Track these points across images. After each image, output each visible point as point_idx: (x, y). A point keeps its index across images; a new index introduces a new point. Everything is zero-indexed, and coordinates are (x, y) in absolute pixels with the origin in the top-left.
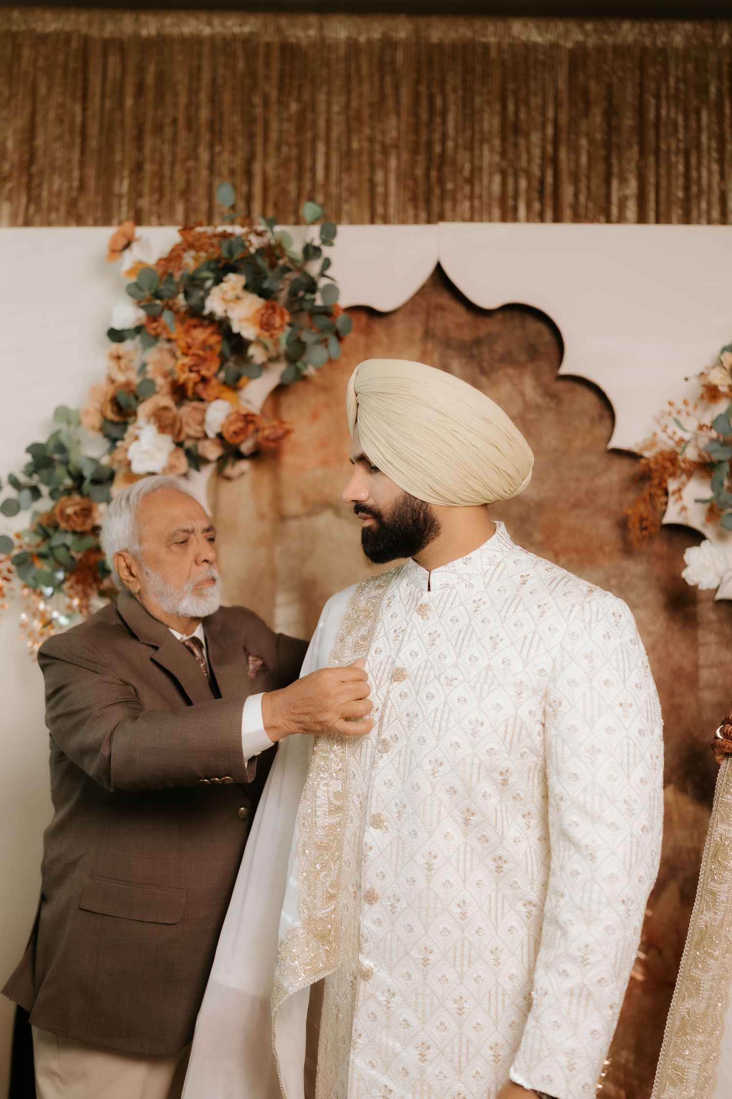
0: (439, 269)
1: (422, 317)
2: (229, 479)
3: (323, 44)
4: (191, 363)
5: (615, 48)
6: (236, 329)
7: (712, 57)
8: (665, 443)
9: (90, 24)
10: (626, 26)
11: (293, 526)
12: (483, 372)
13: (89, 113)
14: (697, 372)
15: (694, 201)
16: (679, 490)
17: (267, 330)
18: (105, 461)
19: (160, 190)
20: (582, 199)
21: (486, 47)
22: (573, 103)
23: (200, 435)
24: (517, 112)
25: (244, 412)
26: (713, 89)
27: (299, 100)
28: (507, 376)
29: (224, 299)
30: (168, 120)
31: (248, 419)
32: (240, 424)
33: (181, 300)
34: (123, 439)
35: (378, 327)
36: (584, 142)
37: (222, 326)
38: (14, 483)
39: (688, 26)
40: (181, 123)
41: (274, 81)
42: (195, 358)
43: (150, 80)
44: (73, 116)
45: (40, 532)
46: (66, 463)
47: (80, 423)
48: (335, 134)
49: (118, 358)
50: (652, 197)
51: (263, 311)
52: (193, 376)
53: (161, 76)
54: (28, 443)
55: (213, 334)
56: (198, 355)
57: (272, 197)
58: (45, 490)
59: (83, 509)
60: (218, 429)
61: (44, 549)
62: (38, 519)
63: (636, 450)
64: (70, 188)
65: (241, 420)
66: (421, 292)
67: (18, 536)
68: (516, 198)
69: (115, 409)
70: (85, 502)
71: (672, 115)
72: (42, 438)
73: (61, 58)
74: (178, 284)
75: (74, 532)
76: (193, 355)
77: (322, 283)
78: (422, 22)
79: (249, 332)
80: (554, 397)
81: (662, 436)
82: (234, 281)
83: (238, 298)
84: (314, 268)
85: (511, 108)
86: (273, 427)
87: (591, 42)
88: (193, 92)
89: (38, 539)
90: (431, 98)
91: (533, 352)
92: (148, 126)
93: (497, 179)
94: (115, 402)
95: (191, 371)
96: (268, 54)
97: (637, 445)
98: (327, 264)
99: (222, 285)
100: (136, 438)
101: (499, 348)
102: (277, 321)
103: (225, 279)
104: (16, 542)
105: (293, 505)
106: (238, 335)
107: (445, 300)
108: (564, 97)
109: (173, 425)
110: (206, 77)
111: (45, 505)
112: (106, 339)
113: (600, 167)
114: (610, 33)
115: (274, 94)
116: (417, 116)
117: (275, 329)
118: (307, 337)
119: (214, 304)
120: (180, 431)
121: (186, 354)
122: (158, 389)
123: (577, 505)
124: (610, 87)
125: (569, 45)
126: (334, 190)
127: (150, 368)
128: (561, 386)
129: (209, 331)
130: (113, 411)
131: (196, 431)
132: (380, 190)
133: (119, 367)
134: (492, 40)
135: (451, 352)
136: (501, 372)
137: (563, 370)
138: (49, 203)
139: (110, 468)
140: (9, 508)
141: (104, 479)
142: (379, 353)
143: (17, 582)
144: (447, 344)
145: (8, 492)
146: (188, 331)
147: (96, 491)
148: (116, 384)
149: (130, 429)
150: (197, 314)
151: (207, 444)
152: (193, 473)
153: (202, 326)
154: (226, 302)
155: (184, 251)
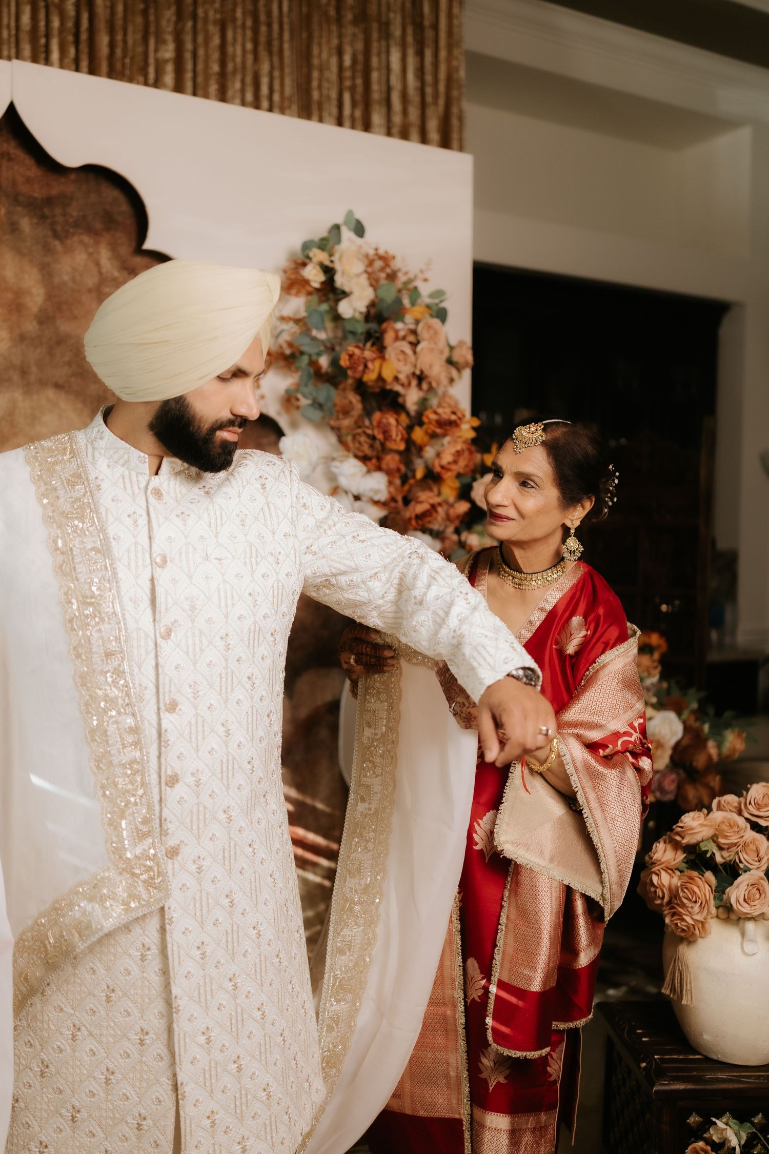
0: (10, 112)
12: (56, 235)
15: (229, 77)
20: (119, 52)
28: (81, 242)
50: (189, 66)
68: (48, 36)
80: (132, 271)
91: (110, 221)
93: (26, 10)
101: (74, 211)
113: (138, 21)
135: (19, 209)
136: (75, 238)
137: (148, 245)
144: (15, 198)
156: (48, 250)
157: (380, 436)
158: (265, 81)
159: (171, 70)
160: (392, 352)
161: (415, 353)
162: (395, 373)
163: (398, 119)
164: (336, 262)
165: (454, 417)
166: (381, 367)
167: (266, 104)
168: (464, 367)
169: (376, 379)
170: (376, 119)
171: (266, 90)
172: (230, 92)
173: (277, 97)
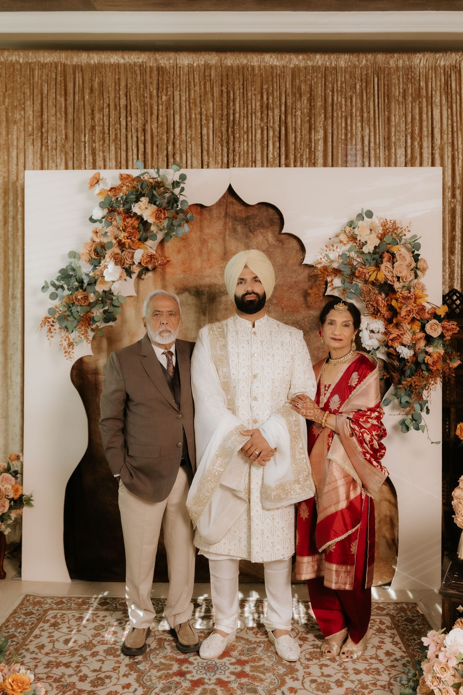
0: (230, 186)
1: (224, 207)
2: (143, 279)
3: (176, 67)
4: (127, 235)
5: (313, 67)
6: (145, 219)
7: (358, 72)
8: (325, 262)
9: (67, 59)
10: (318, 56)
12: (251, 231)
13: (68, 102)
14: (335, 235)
15: (349, 141)
16: (332, 281)
17: (159, 220)
18: (92, 274)
19: (104, 139)
20: (298, 140)
21: (253, 68)
22: (294, 94)
23: (132, 263)
24: (268, 99)
25: (149, 254)
26: (358, 87)
27: (166, 95)
28: (261, 232)
29: (140, 208)
30: (105, 105)
31: (151, 257)
32: (149, 259)
33: (121, 207)
34: (100, 266)
35: (206, 214)
36: (299, 113)
37: (140, 218)
38: (54, 285)
39: (347, 56)
40: (112, 107)
41: (155, 86)
43: (96, 85)
44: (61, 104)
45: (66, 306)
46: (76, 276)
47: (80, 258)
48: (184, 112)
49: (97, 232)
51: (156, 212)
52: (129, 240)
53: (101, 84)
54: (59, 268)
56: (130, 232)
57: (155, 142)
58: (65, 286)
59: (85, 296)
60: (139, 261)
61: (68, 313)
62: (64, 300)
63: (314, 264)
64: (61, 139)
65: (149, 257)
66: (224, 197)
67: (57, 308)
69: (95, 254)
70: (86, 293)
71: (339, 100)
72: (64, 266)
73: (54, 75)
74: (120, 201)
75: (81, 306)
76: (128, 231)
77: (181, 198)
78: (223, 55)
79: (151, 220)
80: (281, 241)
81: (323, 260)
82: (144, 200)
83: (146, 208)
84: (177, 191)
85: (265, 97)
86: (162, 259)
87: (302, 64)
88: (117, 91)
89: (66, 309)
90: (228, 93)
91: (272, 223)
92: (96, 108)
93: (259, 132)
94: (95, 250)
95: (127, 238)
96: (151, 72)
97: (314, 262)
98: (183, 189)
99: (139, 203)
100: (106, 267)
101: (257, 220)
102: (163, 216)
103: (141, 199)
104: (57, 310)
106: (146, 221)
107: (234, 200)
108: (289, 91)
109: (121, 261)
110: (123, 84)
111: (66, 293)
112: (89, 221)
113: (307, 125)
114: (311, 60)
115: (155, 92)
116: (222, 102)
117: (162, 219)
118: (175, 223)
119: (136, 209)
120: (124, 263)
121: (124, 230)
122: (113, 245)
123: (291, 287)
124: (311, 86)
125: (292, 66)
126: (184, 137)
127: (108, 234)
128: (284, 237)
129: (134, 219)
131: (130, 262)
132: (205, 138)
133: (97, 236)
134: (256, 64)
135: (237, 223)
136: (258, 231)
137: (284, 231)
138: (52, 146)
139: (94, 277)
140: (53, 296)
141: (93, 282)
142: (206, 223)
143: (57, 326)
144: (235, 219)
145: (52, 289)
146: (124, 220)
147: (89, 289)
148: (96, 243)
149: (102, 262)
150: (128, 213)
151: (134, 266)
152: (128, 278)
153: (130, 217)
154: (142, 210)
155: (122, 187)
156: (247, 237)
157: (376, 305)
158: (366, 139)
159: (321, 143)
160: (383, 267)
161: (393, 267)
162: (383, 276)
163: (438, 142)
164: (356, 231)
165: (409, 295)
166: (377, 274)
167: (366, 149)
168: (424, 270)
169: (375, 280)
170: (425, 145)
171: (366, 143)
172: (349, 147)
173: (372, 145)
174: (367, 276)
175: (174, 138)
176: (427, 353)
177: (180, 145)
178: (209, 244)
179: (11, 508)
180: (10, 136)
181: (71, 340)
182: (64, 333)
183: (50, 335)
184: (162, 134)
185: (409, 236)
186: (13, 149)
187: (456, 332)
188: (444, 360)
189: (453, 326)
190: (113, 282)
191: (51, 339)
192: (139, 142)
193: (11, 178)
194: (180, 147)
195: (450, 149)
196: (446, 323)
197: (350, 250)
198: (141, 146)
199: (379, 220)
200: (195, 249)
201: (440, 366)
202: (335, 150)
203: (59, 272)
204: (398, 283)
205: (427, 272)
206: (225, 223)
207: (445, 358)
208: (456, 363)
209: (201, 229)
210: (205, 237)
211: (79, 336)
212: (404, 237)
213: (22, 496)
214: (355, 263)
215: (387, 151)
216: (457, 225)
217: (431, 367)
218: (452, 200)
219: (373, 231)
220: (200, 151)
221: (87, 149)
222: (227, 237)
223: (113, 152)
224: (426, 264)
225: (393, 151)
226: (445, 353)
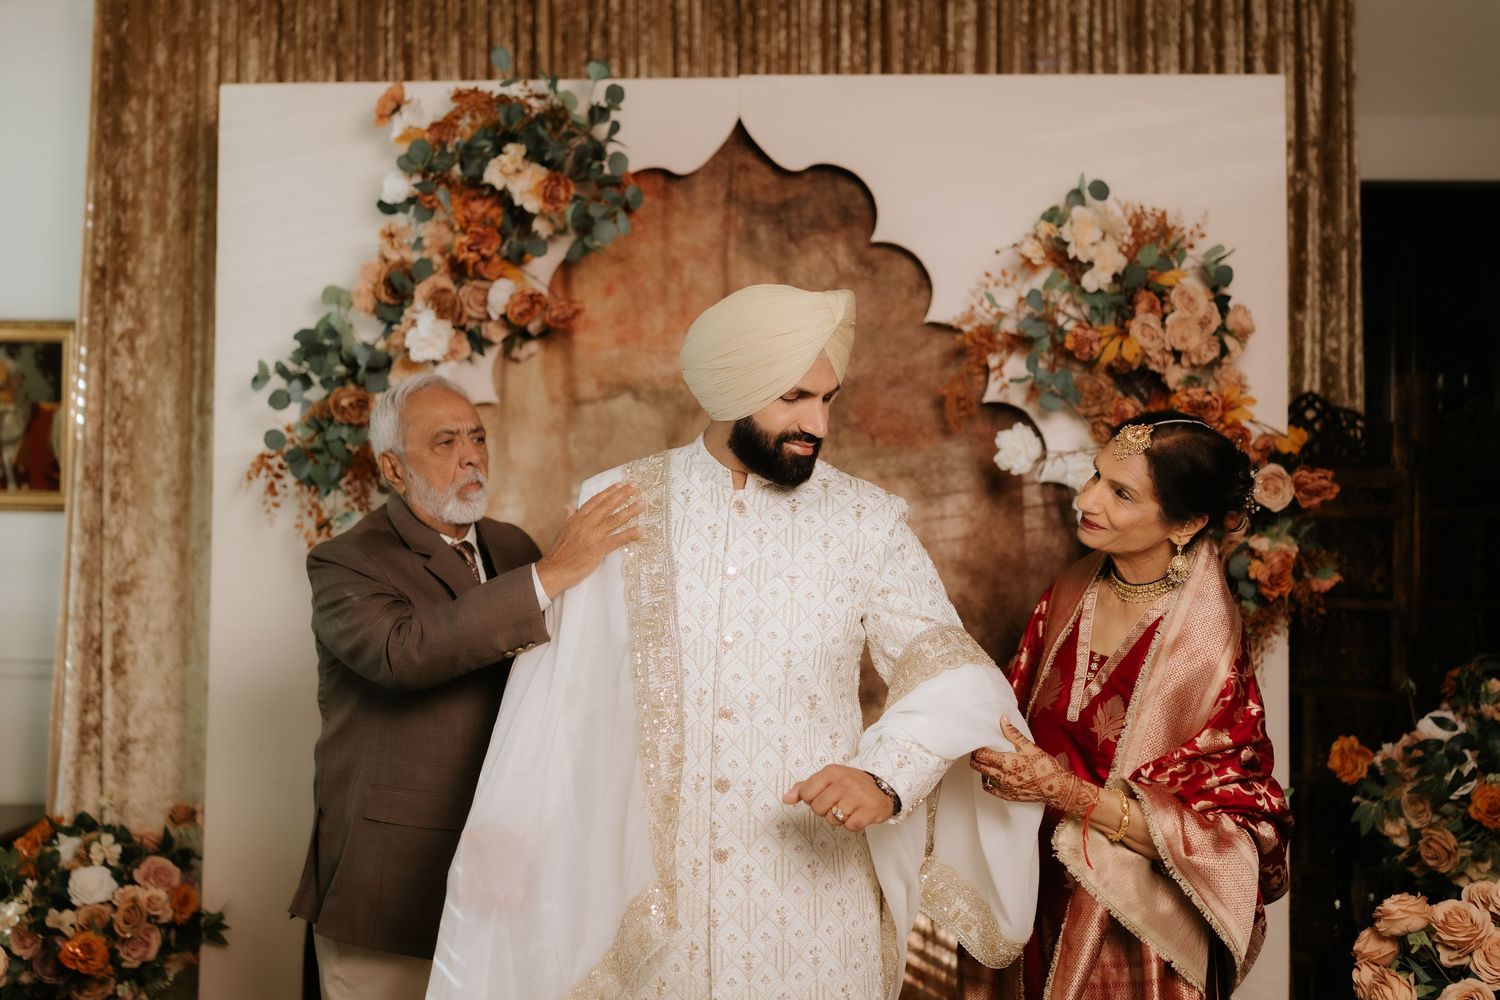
0: (740, 124)
1: (725, 178)
2: (516, 361)
4: (470, 242)
6: (517, 202)
8: (983, 317)
11: (588, 411)
12: (792, 238)
14: (1010, 244)
15: (1040, 27)
16: (1001, 366)
17: (552, 204)
18: (381, 345)
19: (432, 22)
20: (914, 25)
23: (483, 316)
25: (529, 292)
28: (817, 242)
29: (502, 172)
31: (534, 299)
32: (526, 305)
33: (456, 170)
34: (399, 323)
35: (678, 193)
37: (503, 198)
38: (282, 371)
42: (473, 235)
45: (314, 425)
46: (339, 348)
47: (351, 304)
49: (391, 236)
50: (992, 22)
51: (545, 184)
52: (473, 256)
54: (297, 329)
55: (492, 206)
56: (477, 233)
57: (559, 29)
58: (315, 378)
59: (358, 401)
60: (502, 311)
61: (317, 443)
62: (309, 410)
63: (954, 323)
64: (328, 20)
65: (527, 301)
66: (723, 151)
67: (289, 429)
68: (838, 26)
69: (389, 291)
70: (361, 392)
72: (311, 324)
74: (453, 154)
75: (350, 425)
76: (472, 232)
77: (611, 149)
79: (532, 205)
80: (868, 264)
81: (979, 310)
82: (514, 151)
83: (518, 171)
84: (602, 130)
86: (561, 307)
89: (311, 433)
91: (846, 217)
93: (817, 4)
94: (388, 282)
95: (470, 250)
97: (955, 318)
98: (615, 127)
99: (501, 157)
100: (414, 323)
101: (809, 212)
102: (562, 194)
103: (505, 149)
104: (288, 436)
105: (587, 388)
106: (521, 208)
107: (750, 160)
109: (453, 308)
111: (316, 393)
112: (377, 211)
117: (560, 202)
118: (595, 211)
119: (493, 175)
120: (460, 315)
121: (464, 231)
122: (435, 268)
123: (895, 383)
126: (631, 20)
127: (426, 242)
128: (876, 253)
129: (489, 203)
130: (386, 293)
131: (479, 312)
132: (684, 18)
133: (392, 245)
135: (756, 218)
136: (811, 239)
137: (877, 237)
138: (304, 39)
139: (387, 354)
140: (279, 401)
141: (381, 366)
142: (678, 219)
143: (289, 479)
144: (752, 208)
145: (277, 382)
146: (465, 204)
147: (371, 380)
148: (390, 264)
149: (407, 312)
150: (475, 185)
151: (491, 326)
152: (477, 356)
153: (481, 197)
154: (506, 175)
155: (458, 118)
156: (783, 253)
158: (1083, 21)
159: (970, 34)
160: (1135, 327)
161: (1164, 326)
162: (1138, 351)
163: (1262, 31)
164: (1066, 233)
165: (1208, 398)
166: (1121, 346)
167: (1083, 47)
168: (1243, 335)
169: (1116, 359)
170: (1230, 36)
171: (1083, 31)
172: (1041, 42)
173: (1097, 37)
174: (1096, 347)
175: (607, 18)
176: (1252, 552)
177: (621, 35)
178: (686, 273)
179: (165, 949)
180: (202, 14)
181: (326, 515)
182: (307, 498)
183: (271, 499)
184: (577, 10)
185: (1202, 247)
186: (210, 46)
187: (1331, 497)
188: (1298, 574)
189: (1324, 482)
190: (435, 363)
191: (273, 510)
192: (521, 28)
193: (202, 115)
194: (620, 41)
195: (1291, 49)
196: (1305, 473)
197: (1048, 285)
198: (524, 38)
199: (1125, 209)
200: (649, 284)
201: (1286, 588)
202: (1005, 50)
203: (297, 337)
204: (1177, 367)
205: (1252, 340)
206: (727, 219)
207: (1300, 568)
208: (1326, 581)
209: (666, 233)
210: (674, 253)
211: (347, 505)
212: (1189, 252)
213: (198, 914)
214: (1061, 320)
215: (1134, 52)
216: (1310, 237)
217: (1265, 591)
218: (1299, 175)
219: (1108, 236)
220: (669, 50)
221: (391, 45)
222: (732, 255)
223: (455, 53)
224: (1250, 320)
225: (1150, 51)
226: (1300, 553)
